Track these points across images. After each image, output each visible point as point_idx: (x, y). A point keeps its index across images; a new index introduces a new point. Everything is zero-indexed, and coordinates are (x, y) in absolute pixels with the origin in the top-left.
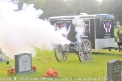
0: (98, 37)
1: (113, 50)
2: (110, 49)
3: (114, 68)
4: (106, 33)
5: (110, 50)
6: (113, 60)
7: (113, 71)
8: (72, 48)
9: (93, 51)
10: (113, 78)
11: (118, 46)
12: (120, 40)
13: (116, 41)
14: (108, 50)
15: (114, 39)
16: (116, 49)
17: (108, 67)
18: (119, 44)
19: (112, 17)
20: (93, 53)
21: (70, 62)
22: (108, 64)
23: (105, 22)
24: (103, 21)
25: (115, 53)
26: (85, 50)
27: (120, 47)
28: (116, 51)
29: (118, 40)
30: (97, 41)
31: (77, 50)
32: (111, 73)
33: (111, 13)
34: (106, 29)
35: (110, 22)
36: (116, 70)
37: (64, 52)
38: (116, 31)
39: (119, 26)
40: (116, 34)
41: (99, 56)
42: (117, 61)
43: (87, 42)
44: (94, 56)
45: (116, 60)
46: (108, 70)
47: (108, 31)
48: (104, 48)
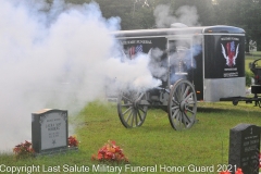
0: (211, 75)
1: (242, 104)
2: (235, 100)
3: (243, 140)
4: (227, 67)
5: (235, 104)
6: (241, 125)
7: (243, 148)
8: (155, 98)
9: (200, 104)
10: (242, 163)
11: (252, 95)
12: (257, 81)
13: (248, 83)
14: (231, 103)
15: (244, 79)
16: (249, 101)
17: (231, 140)
18: (254, 90)
19: (240, 31)
20: (200, 110)
21: (149, 129)
22: (232, 132)
23: (225, 43)
24: (220, 42)
25: (247, 110)
26: (183, 103)
27: (256, 97)
28: (249, 105)
29: (253, 81)
30: (207, 83)
31: (166, 104)
32: (238, 153)
33: (237, 23)
34: (227, 58)
35: (236, 43)
36: (248, 146)
37: (137, 108)
38: (248, 62)
39: (254, 51)
40: (248, 70)
41: (212, 115)
42: (250, 127)
43: (186, 85)
44: (201, 116)
45: (247, 125)
46: (231, 145)
47: (231, 62)
48: (222, 100)
